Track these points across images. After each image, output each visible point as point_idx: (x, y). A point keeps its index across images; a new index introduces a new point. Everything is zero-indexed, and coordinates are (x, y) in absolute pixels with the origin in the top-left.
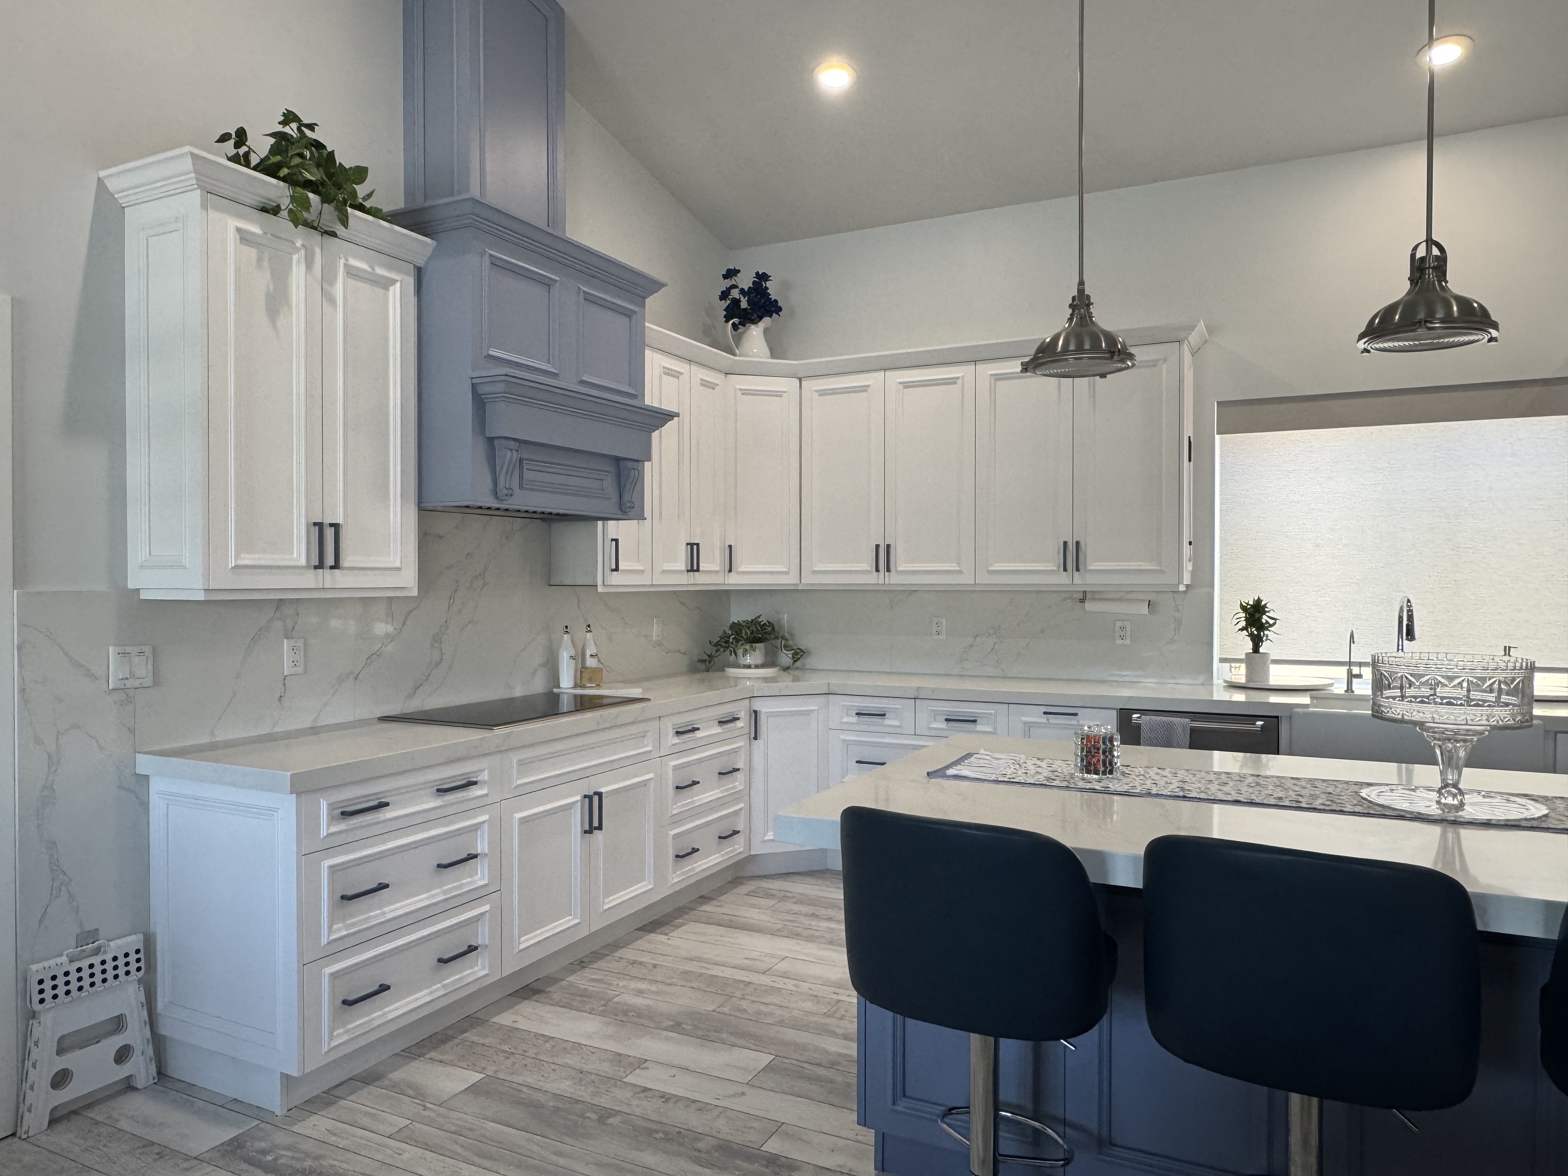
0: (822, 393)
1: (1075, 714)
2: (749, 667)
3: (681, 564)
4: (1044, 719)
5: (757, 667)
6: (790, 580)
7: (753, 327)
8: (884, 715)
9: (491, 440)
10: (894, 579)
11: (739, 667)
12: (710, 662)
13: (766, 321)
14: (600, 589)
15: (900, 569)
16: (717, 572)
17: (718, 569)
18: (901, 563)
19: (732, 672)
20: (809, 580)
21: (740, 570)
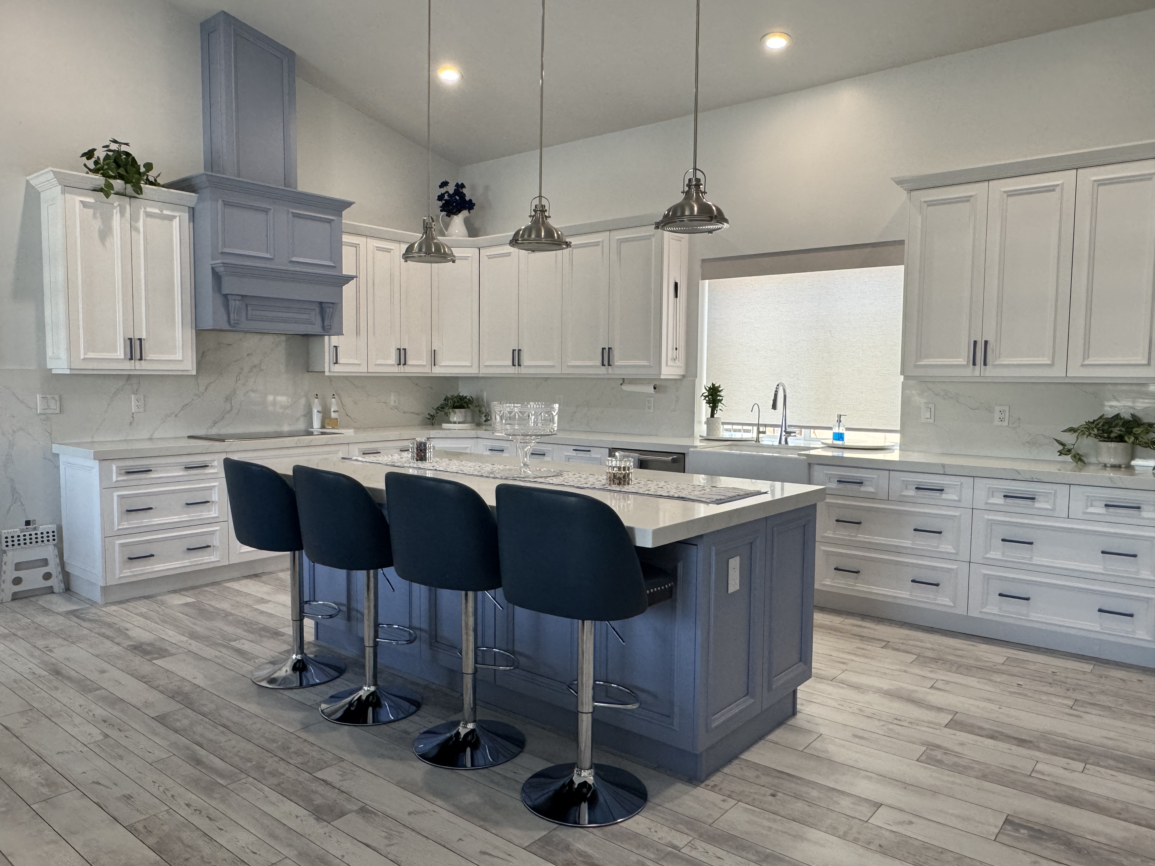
0: (490, 257)
1: (590, 451)
2: (455, 423)
3: (392, 360)
4: (574, 453)
5: (459, 423)
6: (473, 371)
7: (455, 217)
8: (503, 451)
9: (225, 296)
10: (523, 370)
11: (450, 422)
12: (432, 420)
13: (465, 213)
14: (327, 374)
15: (525, 364)
16: (424, 366)
17: (425, 364)
18: (526, 361)
19: (445, 426)
20: (484, 372)
21: (442, 364)
